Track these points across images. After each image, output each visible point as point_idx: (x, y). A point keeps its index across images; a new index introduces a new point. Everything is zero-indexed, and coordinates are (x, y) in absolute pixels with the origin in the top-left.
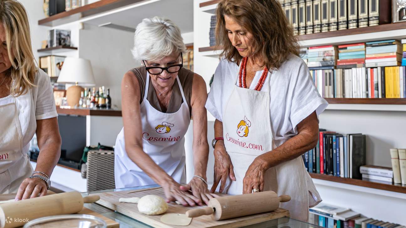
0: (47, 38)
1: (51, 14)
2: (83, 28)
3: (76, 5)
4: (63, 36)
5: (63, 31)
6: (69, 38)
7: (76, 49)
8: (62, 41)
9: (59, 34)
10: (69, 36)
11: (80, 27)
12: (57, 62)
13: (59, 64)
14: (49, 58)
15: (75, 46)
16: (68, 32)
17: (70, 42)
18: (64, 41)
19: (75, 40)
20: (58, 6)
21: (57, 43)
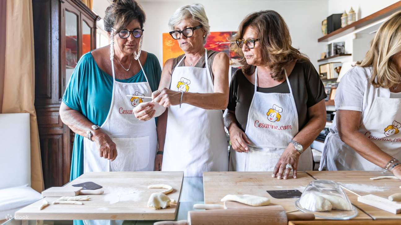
0: (326, 50)
1: (329, 32)
2: (357, 38)
3: (351, 21)
4: (338, 47)
5: (339, 43)
6: (343, 48)
7: (350, 55)
8: (338, 51)
9: (336, 46)
10: (343, 46)
11: (354, 37)
12: (335, 67)
13: (336, 68)
14: (328, 65)
15: (349, 53)
16: (343, 43)
17: (344, 51)
18: (340, 51)
19: (349, 49)
20: (335, 25)
21: (334, 53)
